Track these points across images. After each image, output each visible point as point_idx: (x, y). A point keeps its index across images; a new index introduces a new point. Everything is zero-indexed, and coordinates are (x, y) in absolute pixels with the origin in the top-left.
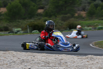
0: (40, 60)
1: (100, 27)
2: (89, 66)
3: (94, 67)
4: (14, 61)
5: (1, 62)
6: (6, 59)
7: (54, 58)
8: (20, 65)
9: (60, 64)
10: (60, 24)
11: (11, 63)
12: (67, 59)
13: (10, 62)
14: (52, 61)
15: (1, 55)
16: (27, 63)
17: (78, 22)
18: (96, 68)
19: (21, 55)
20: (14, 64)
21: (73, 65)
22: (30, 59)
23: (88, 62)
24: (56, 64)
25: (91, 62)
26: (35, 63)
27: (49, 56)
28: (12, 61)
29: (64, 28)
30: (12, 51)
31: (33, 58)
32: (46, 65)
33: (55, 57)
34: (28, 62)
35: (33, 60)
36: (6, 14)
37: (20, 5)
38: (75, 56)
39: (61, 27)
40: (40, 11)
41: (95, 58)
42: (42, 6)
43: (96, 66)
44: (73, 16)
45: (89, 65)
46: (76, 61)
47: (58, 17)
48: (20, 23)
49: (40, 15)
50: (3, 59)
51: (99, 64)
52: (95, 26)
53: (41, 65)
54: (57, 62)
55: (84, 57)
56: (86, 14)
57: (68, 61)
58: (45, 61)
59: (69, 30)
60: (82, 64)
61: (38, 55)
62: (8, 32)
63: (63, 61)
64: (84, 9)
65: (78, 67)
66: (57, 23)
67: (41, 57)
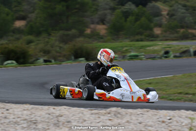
0: (19, 118)
1: (133, 54)
7: (47, 114)
9: (58, 125)
10: (58, 49)
12: (71, 115)
14: (43, 120)
17: (91, 45)
23: (110, 120)
24: (49, 124)
25: (116, 121)
26: (10, 122)
27: (37, 109)
29: (64, 56)
31: (5, 112)
32: (31, 126)
33: (47, 112)
35: (5, 118)
38: (86, 110)
39: (58, 54)
40: (19, 24)
41: (124, 113)
42: (22, 13)
44: (81, 33)
46: (87, 119)
47: (53, 35)
49: (19, 31)
51: (131, 124)
52: (123, 53)
53: (21, 126)
54: (52, 120)
55: (103, 111)
56: (106, 29)
57: (73, 118)
58: (29, 120)
59: (74, 61)
60: (100, 124)
61: (15, 108)
63: (63, 118)
64: (102, 21)
66: (52, 47)
67: (21, 111)
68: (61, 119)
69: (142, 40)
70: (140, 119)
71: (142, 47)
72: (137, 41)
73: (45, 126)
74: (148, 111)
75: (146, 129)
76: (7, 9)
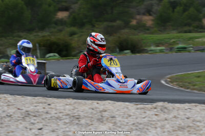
0: (60, 113)
1: (180, 46)
2: (159, 124)
3: (168, 126)
4: (8, 114)
7: (89, 109)
8: (20, 121)
9: (101, 120)
11: (4, 119)
12: (115, 110)
14: (86, 115)
16: (35, 118)
17: (137, 36)
18: (173, 127)
19: (23, 103)
20: (9, 121)
21: (128, 121)
22: (40, 111)
23: (156, 115)
24: (93, 119)
25: (163, 116)
26: (51, 117)
27: (80, 103)
28: (4, 115)
30: (5, 95)
31: (46, 107)
32: (73, 122)
33: (90, 106)
34: (37, 115)
35: (47, 113)
37: (23, 2)
38: (131, 104)
40: (62, 15)
41: (171, 108)
42: (65, 4)
43: (173, 123)
44: (127, 24)
45: (159, 121)
46: (131, 114)
47: (97, 26)
49: (61, 22)
52: (171, 44)
54: (96, 115)
55: (149, 106)
56: (153, 20)
57: (117, 113)
58: (72, 115)
59: (119, 53)
60: (146, 120)
61: (57, 103)
63: (107, 113)
64: (149, 12)
65: (137, 126)
67: (63, 106)
68: (105, 114)
69: (190, 32)
70: (188, 115)
71: (191, 38)
72: (186, 32)
73: (88, 122)
74: (196, 106)
75: (195, 124)
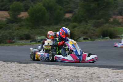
0: (67, 74)
4: (36, 76)
5: (21, 76)
6: (27, 73)
7: (85, 72)
8: (43, 80)
9: (92, 79)
10: (92, 31)
11: (33, 78)
12: (100, 73)
13: (31, 77)
14: (82, 76)
15: (21, 68)
16: (52, 78)
17: (113, 28)
19: (45, 68)
20: (36, 80)
21: (107, 80)
22: (55, 73)
24: (86, 79)
26: (62, 77)
27: (79, 69)
28: (34, 76)
29: (96, 35)
30: (34, 64)
31: (59, 71)
34: (53, 76)
35: (59, 75)
36: (27, 19)
37: (45, 8)
38: (110, 69)
39: (92, 34)
42: (70, 9)
44: (107, 21)
46: (110, 75)
47: (89, 22)
48: (43, 30)
49: (68, 20)
50: (24, 72)
54: (88, 76)
55: (120, 70)
57: (101, 75)
58: (74, 76)
59: (102, 38)
60: (118, 79)
61: (65, 68)
62: (29, 41)
63: (95, 75)
64: (120, 13)
66: (89, 30)
67: (69, 70)
68: (94, 75)
73: (83, 80)
76: (60, 7)
